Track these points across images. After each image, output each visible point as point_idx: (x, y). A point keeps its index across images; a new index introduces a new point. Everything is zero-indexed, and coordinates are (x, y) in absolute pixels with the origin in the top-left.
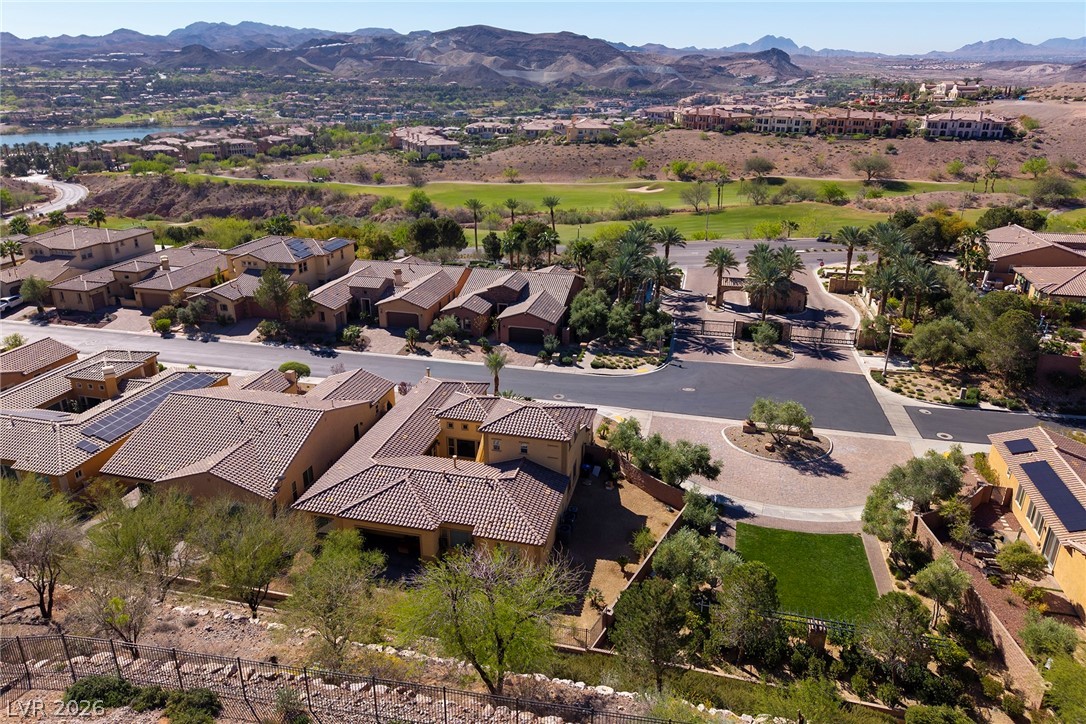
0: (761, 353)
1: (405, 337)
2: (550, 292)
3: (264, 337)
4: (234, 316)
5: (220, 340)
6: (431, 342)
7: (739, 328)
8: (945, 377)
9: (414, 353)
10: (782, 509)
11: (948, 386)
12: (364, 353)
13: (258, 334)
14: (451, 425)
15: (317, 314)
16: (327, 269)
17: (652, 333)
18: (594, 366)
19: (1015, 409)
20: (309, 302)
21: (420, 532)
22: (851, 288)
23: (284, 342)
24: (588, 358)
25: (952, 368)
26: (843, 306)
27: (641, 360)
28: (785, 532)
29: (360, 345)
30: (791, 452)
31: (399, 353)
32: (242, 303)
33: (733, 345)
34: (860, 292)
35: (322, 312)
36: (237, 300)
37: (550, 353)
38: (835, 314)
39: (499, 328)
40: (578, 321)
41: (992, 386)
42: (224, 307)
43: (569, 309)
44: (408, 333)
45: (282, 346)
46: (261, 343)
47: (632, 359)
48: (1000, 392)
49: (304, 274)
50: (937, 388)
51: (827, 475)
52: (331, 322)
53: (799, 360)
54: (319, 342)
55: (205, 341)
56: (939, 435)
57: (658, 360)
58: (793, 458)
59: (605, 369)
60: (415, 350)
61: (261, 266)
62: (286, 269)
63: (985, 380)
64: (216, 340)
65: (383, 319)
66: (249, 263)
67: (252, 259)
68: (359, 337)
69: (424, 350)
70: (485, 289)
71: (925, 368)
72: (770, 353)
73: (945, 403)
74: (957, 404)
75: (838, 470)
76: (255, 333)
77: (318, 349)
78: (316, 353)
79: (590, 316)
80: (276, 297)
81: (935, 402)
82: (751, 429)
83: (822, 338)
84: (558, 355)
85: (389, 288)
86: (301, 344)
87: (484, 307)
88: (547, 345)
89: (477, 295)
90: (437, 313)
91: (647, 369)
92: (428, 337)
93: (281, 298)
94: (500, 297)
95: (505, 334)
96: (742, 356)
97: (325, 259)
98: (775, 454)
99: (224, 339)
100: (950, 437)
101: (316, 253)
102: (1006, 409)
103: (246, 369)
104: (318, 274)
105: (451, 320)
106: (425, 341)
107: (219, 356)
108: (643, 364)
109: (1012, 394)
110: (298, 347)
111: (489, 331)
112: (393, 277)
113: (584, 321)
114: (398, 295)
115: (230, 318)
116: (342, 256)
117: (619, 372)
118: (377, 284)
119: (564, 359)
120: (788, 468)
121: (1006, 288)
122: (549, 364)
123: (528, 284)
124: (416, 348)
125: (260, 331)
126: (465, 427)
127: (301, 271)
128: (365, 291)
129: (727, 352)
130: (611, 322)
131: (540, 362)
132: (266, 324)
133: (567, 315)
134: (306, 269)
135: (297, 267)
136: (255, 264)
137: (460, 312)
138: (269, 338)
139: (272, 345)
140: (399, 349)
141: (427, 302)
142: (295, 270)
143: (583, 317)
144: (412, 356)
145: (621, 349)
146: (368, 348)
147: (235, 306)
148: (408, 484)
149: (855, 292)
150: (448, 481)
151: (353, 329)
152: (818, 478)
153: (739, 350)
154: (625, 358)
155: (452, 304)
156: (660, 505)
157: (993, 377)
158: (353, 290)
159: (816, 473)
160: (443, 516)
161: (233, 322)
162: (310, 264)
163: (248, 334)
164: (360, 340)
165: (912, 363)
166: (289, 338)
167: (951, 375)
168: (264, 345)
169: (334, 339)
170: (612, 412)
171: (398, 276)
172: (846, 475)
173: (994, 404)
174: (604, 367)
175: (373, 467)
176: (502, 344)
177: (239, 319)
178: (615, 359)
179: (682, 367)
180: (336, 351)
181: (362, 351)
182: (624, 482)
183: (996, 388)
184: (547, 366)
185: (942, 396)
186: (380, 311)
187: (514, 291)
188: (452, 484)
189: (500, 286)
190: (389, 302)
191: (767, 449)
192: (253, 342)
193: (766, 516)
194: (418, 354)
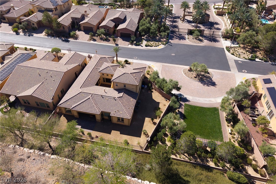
0: (195, 40)
2: (133, 19)
3: (47, 34)
4: (37, 27)
5: (34, 35)
6: (97, 36)
7: (189, 31)
8: (247, 49)
9: (92, 40)
10: (198, 98)
11: (248, 53)
12: (77, 41)
13: (45, 33)
14: (103, 74)
15: (62, 27)
16: (64, 9)
17: (163, 34)
18: (146, 46)
19: (265, 61)
21: (95, 114)
22: (223, 14)
23: (53, 36)
24: (144, 43)
25: (249, 46)
26: (220, 21)
27: (160, 43)
28: (198, 107)
29: (76, 38)
30: (201, 78)
31: (88, 41)
32: (39, 22)
33: (187, 36)
34: (225, 15)
35: (64, 26)
36: (37, 22)
37: (133, 41)
38: (217, 24)
39: (117, 33)
40: (141, 30)
41: (260, 53)
42: (33, 24)
43: (139, 25)
44: (90, 34)
45: (53, 38)
47: (157, 43)
48: (262, 55)
50: (244, 53)
51: (211, 86)
52: (67, 30)
53: (206, 43)
54: (64, 36)
55: (29, 36)
56: (243, 71)
57: (165, 43)
58: (202, 80)
59: (149, 47)
60: (92, 39)
62: (51, 10)
63: (258, 51)
64: (32, 35)
65: (82, 29)
66: (39, 8)
69: (95, 39)
70: (112, 18)
71: (242, 46)
72: (197, 40)
73: (246, 59)
74: (250, 60)
75: (214, 84)
77: (64, 39)
78: (63, 41)
79: (145, 28)
80: (49, 21)
81: (243, 58)
82: (190, 70)
83: (213, 34)
84: (135, 42)
85: (83, 17)
86: (59, 37)
87: (112, 25)
88: (132, 39)
89: (111, 20)
90: (98, 27)
91: (162, 46)
94: (118, 21)
95: (119, 34)
96: (189, 41)
97: (63, 6)
98: (197, 79)
99: (35, 35)
100: (246, 72)
101: (60, 4)
102: (263, 61)
103: (42, 47)
104: (61, 11)
105: (103, 30)
106: (95, 36)
107: (34, 42)
108: (160, 45)
109: (265, 56)
110: (57, 38)
111: (114, 32)
112: (84, 13)
113: (143, 30)
114: (86, 20)
115: (36, 27)
116: (68, 4)
117: (153, 48)
118: (79, 16)
119: (137, 44)
120: (200, 84)
121: (269, 16)
122: (133, 45)
123: (126, 16)
126: (108, 75)
127: (56, 11)
128: (76, 18)
129: (185, 39)
130: (151, 30)
131: (130, 44)
132: (47, 30)
133: (138, 28)
134: (57, 10)
135: (54, 10)
136: (41, 8)
137: (104, 27)
139: (50, 37)
140: (88, 39)
141: (95, 23)
142: (53, 11)
143: (143, 29)
144: (92, 42)
145: (154, 39)
146: (78, 39)
147: (37, 24)
148: (91, 99)
149: (224, 15)
150: (103, 98)
151: (73, 33)
152: (208, 87)
153: (188, 38)
154: (155, 42)
155: (103, 24)
156: (163, 98)
157: (260, 50)
158: (72, 18)
159: (208, 85)
160: (102, 109)
161: (37, 29)
162: (58, 8)
163: (42, 33)
164: (75, 35)
165: (238, 44)
166: (54, 35)
167: (249, 49)
168: (47, 37)
169: (68, 36)
170: (151, 64)
171: (86, 13)
172: (216, 86)
173: (260, 59)
174: (149, 46)
175: (81, 92)
176: (118, 38)
177: (39, 28)
178: (152, 43)
179: (171, 45)
180: (69, 39)
181: (77, 40)
182: (154, 90)
183: (261, 54)
184: (132, 46)
185: (245, 55)
186: (81, 26)
187: (122, 19)
188: (104, 99)
189: (117, 17)
190: (84, 23)
191: (195, 77)
192: (43, 36)
193: (193, 101)
194: (93, 41)
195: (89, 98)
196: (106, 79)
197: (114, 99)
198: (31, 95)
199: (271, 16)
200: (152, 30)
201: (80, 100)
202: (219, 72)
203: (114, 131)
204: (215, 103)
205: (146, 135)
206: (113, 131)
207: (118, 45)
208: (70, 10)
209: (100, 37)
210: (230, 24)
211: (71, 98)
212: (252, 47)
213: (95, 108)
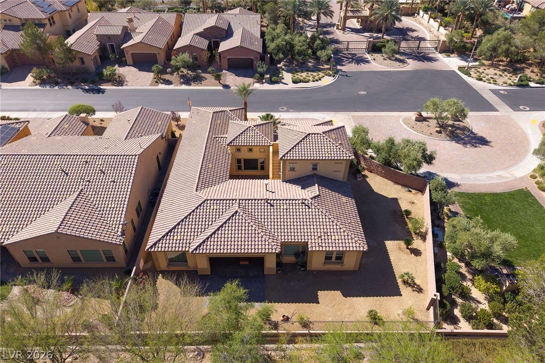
0: (389, 61)
1: (153, 72)
2: (248, 28)
3: (38, 81)
4: (6, 66)
6: (172, 73)
7: (371, 45)
8: (501, 68)
9: (162, 83)
10: (472, 176)
11: (506, 73)
12: (124, 87)
13: (32, 79)
14: (239, 150)
15: (77, 59)
16: (70, 21)
17: (324, 54)
18: (295, 82)
20: (69, 50)
22: (413, 12)
23: (57, 84)
24: (287, 77)
25: (502, 61)
26: (413, 25)
27: (321, 74)
28: (485, 194)
29: (120, 82)
30: (452, 132)
31: (151, 85)
32: (10, 54)
33: (368, 56)
34: (418, 14)
35: (81, 57)
36: (6, 53)
37: (262, 75)
38: (413, 31)
39: (220, 59)
40: (275, 49)
41: (532, 72)
43: (264, 41)
44: (154, 68)
45: (56, 88)
46: (38, 87)
47: (315, 74)
48: (537, 75)
49: (54, 27)
50: (501, 75)
51: (481, 146)
52: (90, 65)
53: (412, 65)
54: (85, 81)
56: (521, 108)
57: (331, 73)
58: (455, 137)
59: (302, 83)
60: (162, 81)
61: (18, 23)
62: (40, 24)
63: (527, 68)
65: (129, 59)
66: (5, 21)
67: (6, 17)
68: (115, 74)
69: (168, 81)
70: (201, 29)
71: (486, 63)
72: (392, 60)
73: (510, 85)
74: (518, 86)
75: (483, 141)
76: (30, 79)
77: (87, 87)
78: (87, 91)
79: (282, 44)
80: (39, 48)
81: (505, 85)
82: (421, 119)
83: (418, 47)
84: (268, 76)
85: (127, 34)
86: (72, 84)
87: (204, 44)
88: (260, 70)
89: (197, 34)
90: (170, 50)
91: (327, 81)
92: (169, 70)
93: (44, 49)
94: (214, 36)
95: (225, 63)
96: (378, 64)
97: (67, 13)
98: (443, 135)
99: (5, 86)
100: (528, 109)
101: (59, 9)
102: (544, 86)
103: (35, 110)
104: (63, 26)
105: (186, 56)
106: (166, 73)
107: (7, 102)
108: (323, 76)
110: (70, 87)
111: (212, 59)
112: (127, 24)
113: (279, 49)
114: (136, 39)
115: (3, 68)
116: (78, 9)
117: (311, 85)
118: (118, 31)
119: (273, 79)
120: (454, 145)
121: (507, 7)
122: (263, 83)
123: (230, 24)
124: (162, 79)
125: (35, 77)
126: (251, 150)
127: (51, 25)
128: (109, 37)
129: (368, 62)
130: (297, 48)
131: (256, 82)
132: (38, 71)
133: (264, 46)
134: (54, 22)
135: (47, 22)
136: (10, 20)
137: (187, 48)
138: (43, 82)
139: (48, 88)
140: (150, 82)
141: (161, 42)
142: (46, 24)
143: (278, 46)
144: (162, 87)
145: (303, 67)
146: (126, 83)
147: (5, 58)
148: (242, 213)
149: (416, 15)
150: (271, 206)
151: (111, 69)
152: (476, 148)
153: (374, 60)
154: (310, 73)
155: (180, 43)
156: (399, 187)
157: (530, 65)
158: (99, 37)
159: (473, 145)
160: (280, 237)
161: (7, 71)
162: (56, 18)
163: (23, 78)
164: (116, 77)
165: (476, 60)
166: (59, 80)
167: (503, 66)
168: (40, 88)
169: (97, 78)
170: (325, 117)
171: (131, 23)
172: (490, 144)
173: (536, 83)
174: (300, 81)
175: (204, 201)
176: (224, 71)
177: (11, 68)
178: (304, 74)
179: (347, 76)
180: (101, 87)
181: (122, 86)
182: (366, 173)
183: (535, 73)
184: (262, 85)
185: (506, 81)
186: (125, 53)
187: (223, 29)
188: (275, 207)
189: (213, 26)
190: (132, 45)
191: (437, 132)
192: (29, 86)
193: (465, 184)
194: (166, 84)
195: (237, 212)
196: (245, 160)
197: (303, 203)
198: (56, 231)
199: (510, 5)
200: (299, 48)
201: (210, 223)
202: (478, 116)
203: (323, 292)
204: (514, 180)
205: (410, 285)
206: (321, 294)
207: (230, 87)
208: (86, 23)
209: (178, 74)
210: (439, 28)
211: (182, 221)
212: (511, 61)
213: (260, 236)
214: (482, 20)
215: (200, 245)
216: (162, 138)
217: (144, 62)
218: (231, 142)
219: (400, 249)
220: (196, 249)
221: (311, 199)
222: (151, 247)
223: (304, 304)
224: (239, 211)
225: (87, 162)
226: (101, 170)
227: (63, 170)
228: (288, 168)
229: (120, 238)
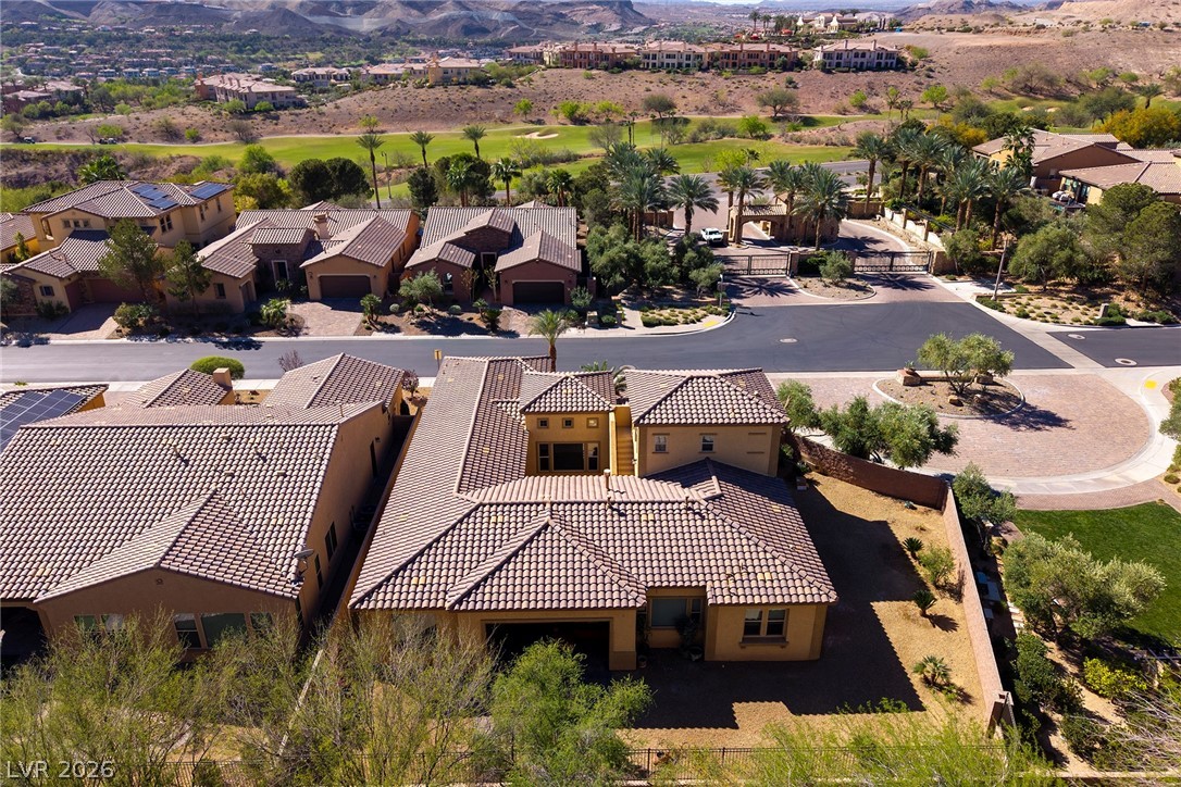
0: (835, 290)
1: (360, 309)
2: (551, 232)
3: (127, 330)
4: (66, 303)
5: (52, 342)
6: (399, 313)
7: (796, 262)
8: (1064, 295)
9: (378, 331)
10: (1041, 481)
11: (1075, 304)
12: (301, 338)
13: (116, 325)
14: (544, 423)
15: (212, 288)
16: (201, 226)
17: (705, 275)
18: (648, 324)
19: (1167, 322)
20: (198, 269)
21: (605, 614)
22: (868, 212)
23: (164, 334)
24: (632, 315)
25: (1064, 284)
26: (876, 233)
27: (700, 312)
28: (1077, 513)
29: (294, 328)
30: (983, 403)
31: (356, 333)
32: (77, 281)
33: (793, 283)
34: (883, 215)
35: (220, 282)
36: (69, 278)
37: (582, 313)
38: (876, 242)
39: (498, 286)
40: (606, 267)
41: (1127, 299)
42: (48, 291)
44: (365, 302)
45: (163, 341)
46: (125, 340)
47: (688, 312)
48: (1139, 306)
49: (169, 235)
50: (1065, 308)
51: (1047, 427)
52: (236, 297)
53: (881, 295)
54: (222, 329)
55: (25, 344)
56: (1119, 361)
57: (720, 309)
58: (991, 411)
59: (663, 327)
60: (378, 327)
61: (97, 225)
62: (143, 226)
63: (1115, 293)
64: (44, 342)
65: (314, 287)
66: (76, 222)
67: (79, 216)
68: (284, 316)
69: (392, 326)
70: (460, 234)
71: (1032, 288)
72: (842, 287)
73: (1088, 324)
74: (1104, 324)
75: (1051, 420)
76: (111, 324)
77: (225, 340)
79: (620, 257)
80: (137, 269)
81: (1077, 324)
82: (914, 380)
83: (891, 266)
84: (595, 314)
85: (312, 244)
86: (195, 334)
87: (466, 258)
88: (578, 302)
89: (452, 242)
90: (397, 270)
91: (713, 322)
92: (394, 306)
93: (145, 270)
94: (489, 243)
95: (507, 292)
96: (812, 294)
97: (196, 211)
98: (966, 408)
99: (57, 339)
100: (1133, 363)
101: (182, 202)
102: (1156, 324)
104: (187, 234)
105: (430, 279)
106: (388, 313)
107: (60, 366)
108: (705, 316)
109: (1152, 306)
110: (190, 339)
111: (481, 287)
112: (314, 227)
113: (614, 266)
114: (332, 251)
115: (60, 306)
116: (219, 207)
117: (681, 328)
118: (297, 237)
119: (604, 319)
120: (990, 424)
121: (1055, 195)
122: (584, 327)
123: (516, 225)
124: (380, 324)
125: (121, 322)
126: (569, 423)
127: (164, 229)
128: (277, 249)
129: (793, 291)
130: (650, 264)
131: (571, 325)
132: (129, 309)
133: (586, 261)
134: (170, 226)
135: (157, 223)
136: (86, 223)
137: (437, 264)
138: (136, 332)
139: (145, 341)
140: (354, 328)
141: (381, 257)
142: (155, 228)
143: (612, 261)
144: (380, 336)
145: (663, 300)
146: (305, 331)
147: (66, 287)
148: (558, 528)
149: (878, 216)
150: (621, 515)
151: (278, 304)
152: (1038, 432)
153: (805, 287)
154: (677, 311)
155: (418, 257)
156: (889, 501)
157: (1121, 289)
158: (259, 249)
159: (1032, 427)
160: (642, 578)
161: (66, 313)
162: (175, 218)
163: (96, 326)
164: (286, 320)
165: (1009, 285)
166: (170, 328)
167: (1067, 292)
168: (129, 341)
169: (247, 322)
171: (322, 225)
172: (1068, 424)
173: (1140, 320)
174: (660, 323)
175: (476, 508)
176: (505, 308)
177: (73, 311)
178: (666, 313)
179: (752, 314)
180: (254, 339)
181: (297, 335)
182: (814, 475)
183: (1133, 301)
184: (582, 331)
185: (1077, 317)
186: (308, 276)
187: (504, 232)
188: (629, 518)
189: (484, 227)
190: (323, 261)
191: (952, 402)
192: (108, 339)
193: (1028, 496)
194: (387, 332)
195: (546, 526)
196: (557, 446)
197: (688, 509)
198: (158, 566)
199: (1060, 192)
200: (654, 264)
201: (490, 550)
202: (1033, 377)
203: (744, 704)
204: (1133, 487)
205: (941, 688)
206: (740, 709)
207: (518, 335)
208: (232, 229)
209: (413, 314)
210: (927, 235)
211: (430, 546)
212: (1081, 284)
213: (599, 572)
214: (1009, 215)
215: (468, 594)
216: (384, 409)
217: (343, 291)
218: (529, 406)
219: (907, 617)
220: (459, 601)
221: (706, 500)
222: (361, 601)
223: (704, 730)
224: (552, 523)
225: (229, 439)
226: (260, 454)
227: (178, 455)
228: (651, 448)
229: (293, 585)
